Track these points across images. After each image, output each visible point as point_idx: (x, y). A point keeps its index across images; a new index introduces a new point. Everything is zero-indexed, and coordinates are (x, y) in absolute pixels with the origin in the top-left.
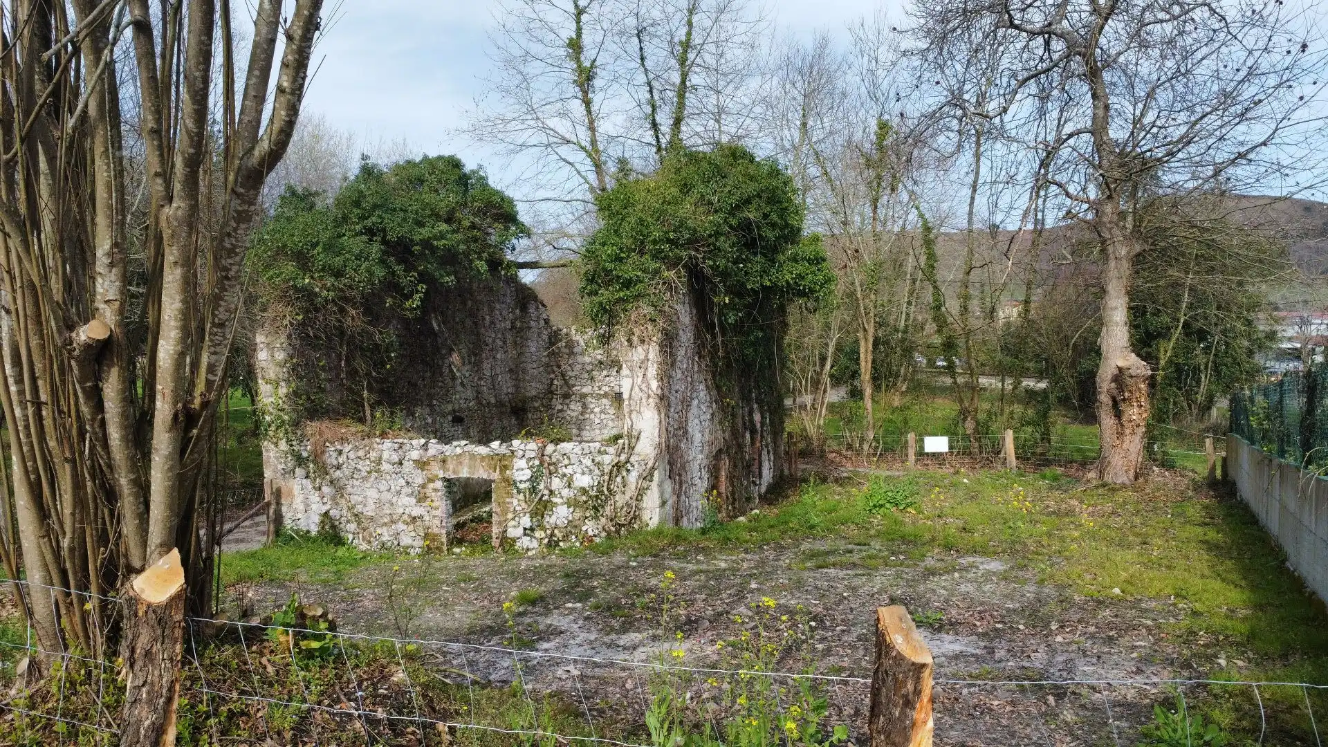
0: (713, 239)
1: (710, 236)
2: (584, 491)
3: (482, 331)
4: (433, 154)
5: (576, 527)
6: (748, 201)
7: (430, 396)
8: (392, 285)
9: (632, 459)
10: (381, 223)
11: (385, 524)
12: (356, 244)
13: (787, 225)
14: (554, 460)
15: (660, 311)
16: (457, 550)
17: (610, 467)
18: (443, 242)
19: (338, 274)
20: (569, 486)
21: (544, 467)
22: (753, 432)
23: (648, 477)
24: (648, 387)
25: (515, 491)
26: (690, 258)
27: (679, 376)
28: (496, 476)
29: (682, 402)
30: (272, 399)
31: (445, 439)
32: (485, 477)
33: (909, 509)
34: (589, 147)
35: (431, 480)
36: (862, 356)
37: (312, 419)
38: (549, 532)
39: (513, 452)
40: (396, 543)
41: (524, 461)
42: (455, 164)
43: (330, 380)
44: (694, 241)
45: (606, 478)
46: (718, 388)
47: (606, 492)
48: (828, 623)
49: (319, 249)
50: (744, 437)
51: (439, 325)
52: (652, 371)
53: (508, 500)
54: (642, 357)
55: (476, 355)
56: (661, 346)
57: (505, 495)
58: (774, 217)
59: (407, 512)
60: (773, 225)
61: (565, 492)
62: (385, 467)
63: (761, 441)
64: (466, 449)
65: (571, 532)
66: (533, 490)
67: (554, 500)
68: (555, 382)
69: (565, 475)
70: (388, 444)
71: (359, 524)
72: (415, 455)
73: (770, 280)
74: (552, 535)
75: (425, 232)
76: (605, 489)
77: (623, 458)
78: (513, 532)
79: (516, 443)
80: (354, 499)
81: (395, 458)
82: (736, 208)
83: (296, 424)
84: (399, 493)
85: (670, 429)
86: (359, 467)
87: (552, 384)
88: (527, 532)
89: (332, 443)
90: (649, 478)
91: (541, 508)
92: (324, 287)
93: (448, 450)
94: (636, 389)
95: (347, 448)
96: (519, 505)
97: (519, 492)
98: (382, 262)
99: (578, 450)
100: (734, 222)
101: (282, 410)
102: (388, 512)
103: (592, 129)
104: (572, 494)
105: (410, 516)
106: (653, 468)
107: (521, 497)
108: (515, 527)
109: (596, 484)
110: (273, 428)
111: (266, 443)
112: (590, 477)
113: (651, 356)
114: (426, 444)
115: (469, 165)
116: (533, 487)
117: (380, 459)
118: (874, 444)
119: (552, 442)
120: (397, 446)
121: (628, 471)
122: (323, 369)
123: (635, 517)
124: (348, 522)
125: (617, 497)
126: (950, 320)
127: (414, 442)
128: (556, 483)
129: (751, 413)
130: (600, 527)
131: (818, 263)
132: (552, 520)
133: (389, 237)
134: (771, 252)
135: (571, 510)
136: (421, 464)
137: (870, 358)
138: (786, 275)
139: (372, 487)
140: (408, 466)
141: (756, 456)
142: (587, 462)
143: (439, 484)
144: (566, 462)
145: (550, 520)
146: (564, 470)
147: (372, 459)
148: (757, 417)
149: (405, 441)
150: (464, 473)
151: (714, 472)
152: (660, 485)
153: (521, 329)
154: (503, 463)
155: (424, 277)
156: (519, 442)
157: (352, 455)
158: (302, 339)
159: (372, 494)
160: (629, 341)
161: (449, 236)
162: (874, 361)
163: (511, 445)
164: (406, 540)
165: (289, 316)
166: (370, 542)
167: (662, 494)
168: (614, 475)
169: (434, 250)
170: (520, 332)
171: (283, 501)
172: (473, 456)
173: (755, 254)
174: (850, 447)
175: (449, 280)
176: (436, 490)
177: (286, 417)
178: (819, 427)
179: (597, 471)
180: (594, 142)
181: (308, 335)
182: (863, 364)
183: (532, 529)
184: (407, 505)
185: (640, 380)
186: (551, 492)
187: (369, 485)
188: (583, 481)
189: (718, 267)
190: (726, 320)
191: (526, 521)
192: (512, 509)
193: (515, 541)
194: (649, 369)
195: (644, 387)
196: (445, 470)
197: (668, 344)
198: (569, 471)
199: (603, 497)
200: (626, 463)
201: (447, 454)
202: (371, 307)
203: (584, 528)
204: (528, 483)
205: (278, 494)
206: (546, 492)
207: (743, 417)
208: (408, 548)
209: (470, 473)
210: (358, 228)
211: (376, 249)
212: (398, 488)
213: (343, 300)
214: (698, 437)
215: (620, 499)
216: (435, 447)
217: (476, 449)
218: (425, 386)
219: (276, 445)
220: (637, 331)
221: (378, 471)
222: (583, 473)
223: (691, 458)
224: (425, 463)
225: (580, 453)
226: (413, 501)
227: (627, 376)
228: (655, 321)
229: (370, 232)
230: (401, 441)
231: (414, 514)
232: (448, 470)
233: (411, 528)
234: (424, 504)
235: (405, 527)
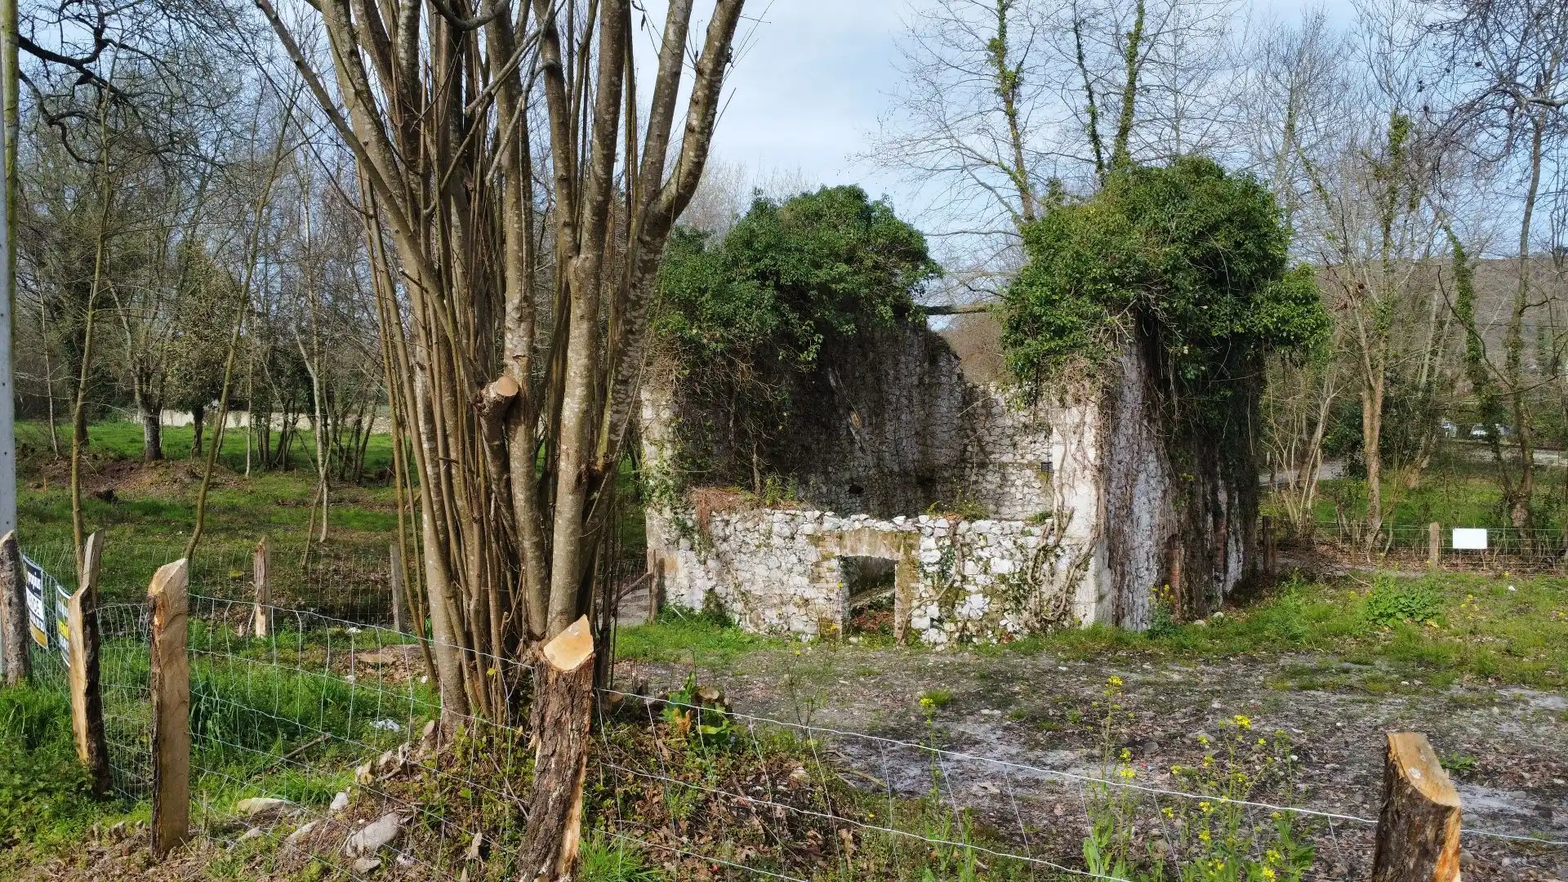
0: (1170, 275)
1: (1166, 271)
2: (1003, 578)
3: (885, 387)
4: (832, 185)
5: (992, 620)
6: (1214, 228)
7: (825, 463)
8: (785, 336)
9: (1063, 543)
10: (774, 265)
11: (775, 605)
12: (745, 288)
13: (1266, 256)
14: (968, 540)
15: (1101, 364)
16: (853, 639)
17: (1035, 551)
18: (843, 284)
19: (728, 323)
20: (985, 572)
21: (956, 548)
22: (1217, 515)
23: (1082, 564)
24: (1085, 456)
25: (922, 575)
26: (1139, 299)
27: (1123, 443)
28: (900, 556)
29: (1126, 476)
30: (656, 462)
31: (842, 512)
32: (887, 557)
33: (1429, 622)
34: (1013, 168)
35: (826, 558)
36: (1366, 421)
37: (697, 485)
38: (960, 625)
39: (919, 529)
40: (786, 627)
41: (933, 540)
42: (856, 195)
43: (717, 442)
44: (1144, 279)
45: (1031, 564)
46: (1172, 459)
47: (1030, 581)
48: (1315, 759)
49: (708, 295)
50: (1205, 521)
51: (837, 382)
52: (1090, 436)
53: (913, 585)
54: (1077, 420)
55: (877, 416)
56: (1101, 407)
57: (909, 579)
58: (1250, 246)
59: (799, 593)
60: (1248, 257)
61: (981, 579)
62: (776, 541)
63: (1227, 527)
64: (866, 523)
65: (986, 626)
66: (943, 574)
67: (968, 587)
68: (969, 448)
69: (980, 559)
70: (779, 515)
71: (746, 604)
72: (809, 528)
73: (1243, 326)
74: (965, 628)
75: (822, 274)
76: (1029, 577)
77: (1051, 540)
78: (920, 623)
79: (923, 518)
80: (742, 576)
81: (787, 532)
82: (1198, 238)
83: (681, 490)
84: (790, 571)
85: (1110, 508)
86: (747, 540)
87: (965, 450)
88: (935, 623)
89: (719, 512)
90: (1083, 566)
91: (951, 597)
92: (712, 338)
93: (846, 524)
94: (1069, 459)
95: (735, 518)
96: (926, 591)
97: (926, 576)
98: (775, 308)
99: (996, 529)
100: (1196, 253)
101: (667, 474)
102: (778, 592)
103: (1017, 145)
104: (989, 582)
105: (802, 598)
106: (1088, 555)
107: (929, 582)
108: (920, 616)
109: (1018, 570)
110: (657, 494)
111: (649, 510)
112: (1010, 562)
113: (1089, 419)
114: (821, 516)
115: (873, 196)
116: (943, 571)
117: (770, 532)
118: (1380, 536)
119: (966, 518)
120: (789, 517)
121: (1058, 556)
122: (710, 429)
123: (1065, 613)
124: (734, 600)
125: (1044, 588)
126: (1492, 375)
127: (808, 514)
128: (970, 568)
129: (1214, 492)
130: (1021, 622)
131: (1308, 303)
132: (965, 611)
133: (782, 281)
134: (1245, 290)
135: (988, 600)
136: (815, 540)
137: (1377, 424)
138: (1264, 319)
139: (761, 563)
140: (801, 541)
141: (1220, 545)
142: (1008, 544)
143: (834, 563)
144: (982, 543)
145: (962, 611)
146: (980, 552)
147: (762, 531)
148: (1223, 497)
149: (798, 512)
150: (864, 552)
151: (1166, 563)
152: (1097, 575)
153: (930, 385)
154: (908, 541)
155: (821, 326)
156: (928, 517)
157: (739, 526)
158: (688, 396)
159: (761, 571)
160: (1061, 400)
161: (849, 278)
162: (1382, 429)
163: (918, 522)
164: (797, 625)
165: (676, 370)
166: (757, 625)
167: (1099, 586)
168: (1039, 561)
169: (832, 294)
170: (928, 388)
171: (666, 574)
172: (873, 533)
173: (1224, 293)
174: (1348, 538)
175: (849, 329)
176: (831, 570)
177: (671, 482)
178: (1306, 512)
179: (1019, 556)
180: (1019, 162)
181: (695, 392)
182: (1367, 432)
183: (940, 621)
184: (798, 583)
185: (1074, 447)
186: (964, 578)
187: (757, 561)
188: (1003, 566)
189: (1175, 310)
190: (1184, 374)
191: (934, 611)
192: (917, 596)
193: (920, 634)
194: (1086, 435)
195: (1079, 458)
196: (841, 546)
197: (1110, 404)
198: (985, 554)
199: (1026, 587)
200: (1055, 547)
201: (844, 529)
202: (762, 361)
203: (1003, 623)
204: (937, 567)
205: (661, 566)
206: (959, 578)
207: (1204, 496)
208: (799, 633)
209: (869, 552)
210: (750, 271)
211: (768, 295)
212: (789, 566)
213: (733, 352)
214: (1145, 519)
215: (1047, 591)
216: (831, 521)
217: (878, 524)
218: (819, 450)
219: (660, 512)
220: (1071, 389)
221: (768, 545)
222: (1003, 557)
223: (1136, 544)
224: (819, 539)
225: (999, 533)
226: (806, 581)
227: (1058, 443)
228: (1094, 376)
229: (762, 276)
230: (793, 512)
231: (806, 596)
232: (845, 547)
233: (803, 611)
234: (818, 585)
235: (796, 610)
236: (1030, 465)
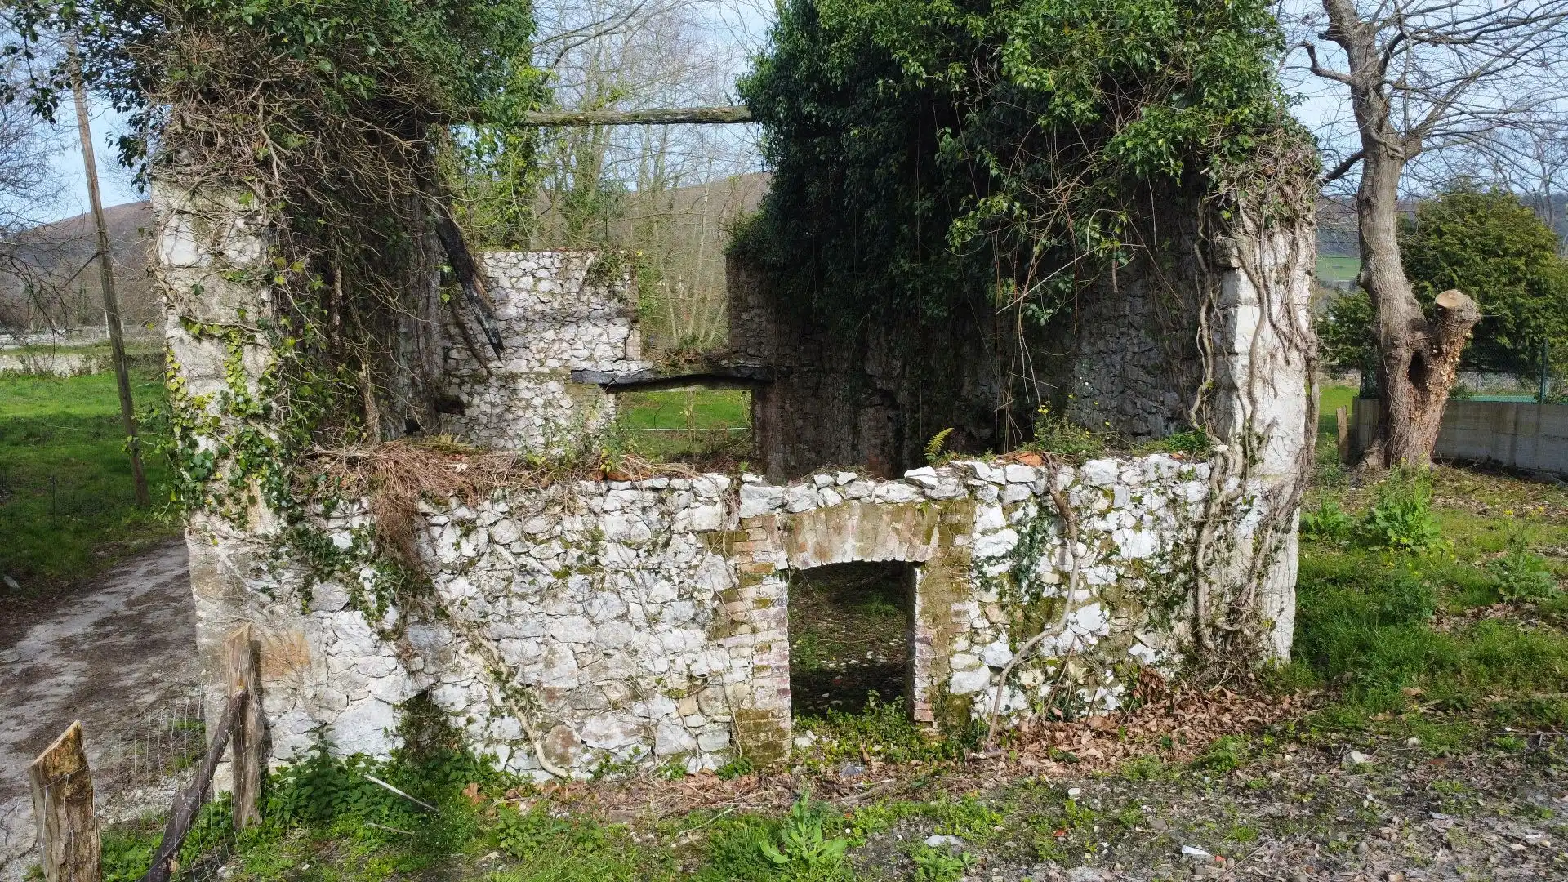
2: (1138, 564)
5: (1115, 649)
9: (1253, 487)
11: (614, 706)
14: (1074, 502)
17: (1201, 508)
20: (1106, 560)
21: (1050, 521)
23: (1283, 523)
24: (1293, 325)
25: (976, 583)
28: (929, 552)
30: (218, 386)
31: (795, 471)
32: (900, 558)
35: (750, 579)
38: (1053, 669)
39: (972, 490)
40: (644, 749)
41: (1000, 509)
45: (1192, 532)
52: (1304, 287)
53: (956, 607)
54: (1283, 257)
57: (948, 597)
59: (679, 665)
61: (1097, 574)
62: (612, 555)
64: (853, 491)
65: (1102, 663)
66: (1021, 576)
67: (1070, 594)
69: (1097, 535)
70: (622, 493)
71: (530, 716)
72: (707, 516)
74: (1061, 674)
77: (1230, 485)
78: (964, 682)
79: (980, 467)
80: (513, 651)
81: (641, 531)
84: (655, 620)
86: (529, 562)
88: (1003, 676)
89: (440, 503)
90: (1281, 525)
91: (1037, 618)
93: (800, 496)
94: (1266, 330)
95: (490, 511)
96: (984, 616)
97: (986, 585)
99: (1129, 474)
101: (262, 415)
102: (621, 673)
104: (1112, 577)
105: (687, 676)
106: (1292, 503)
107: (992, 596)
108: (970, 668)
109: (1169, 548)
110: (226, 472)
111: (199, 519)
112: (1155, 535)
114: (734, 488)
116: (1021, 569)
117: (596, 538)
119: (1068, 459)
120: (649, 497)
121: (1239, 513)
123: (1252, 612)
124: (494, 713)
125: (1213, 574)
127: (700, 484)
130: (1170, 643)
132: (1063, 641)
135: (1108, 612)
136: (722, 541)
139: (569, 613)
140: (684, 548)
142: (1153, 501)
143: (776, 588)
144: (1101, 504)
145: (1057, 640)
146: (1097, 523)
147: (571, 537)
149: (675, 483)
150: (847, 552)
154: (948, 519)
157: (505, 532)
159: (571, 630)
163: (970, 474)
164: (674, 740)
166: (563, 761)
171: (267, 680)
172: (871, 509)
176: (763, 603)
177: (275, 438)
179: (1171, 520)
183: (1013, 669)
185: (1275, 309)
186: (1064, 578)
187: (562, 608)
188: (1141, 545)
192: (966, 628)
193: (971, 702)
196: (792, 548)
198: (1107, 525)
199: (1184, 577)
200: (1237, 496)
201: (797, 508)
203: (1135, 651)
204: (1008, 562)
206: (1053, 578)
208: (678, 756)
209: (862, 550)
212: (652, 608)
215: (1219, 578)
216: (760, 494)
217: (878, 490)
219: (241, 521)
221: (590, 568)
222: (1138, 527)
224: (733, 537)
225: (1134, 480)
226: (698, 636)
227: (1249, 302)
230: (661, 482)
231: (699, 669)
232: (802, 548)
233: (689, 705)
234: (729, 642)
235: (669, 706)
236: (554, 375)
